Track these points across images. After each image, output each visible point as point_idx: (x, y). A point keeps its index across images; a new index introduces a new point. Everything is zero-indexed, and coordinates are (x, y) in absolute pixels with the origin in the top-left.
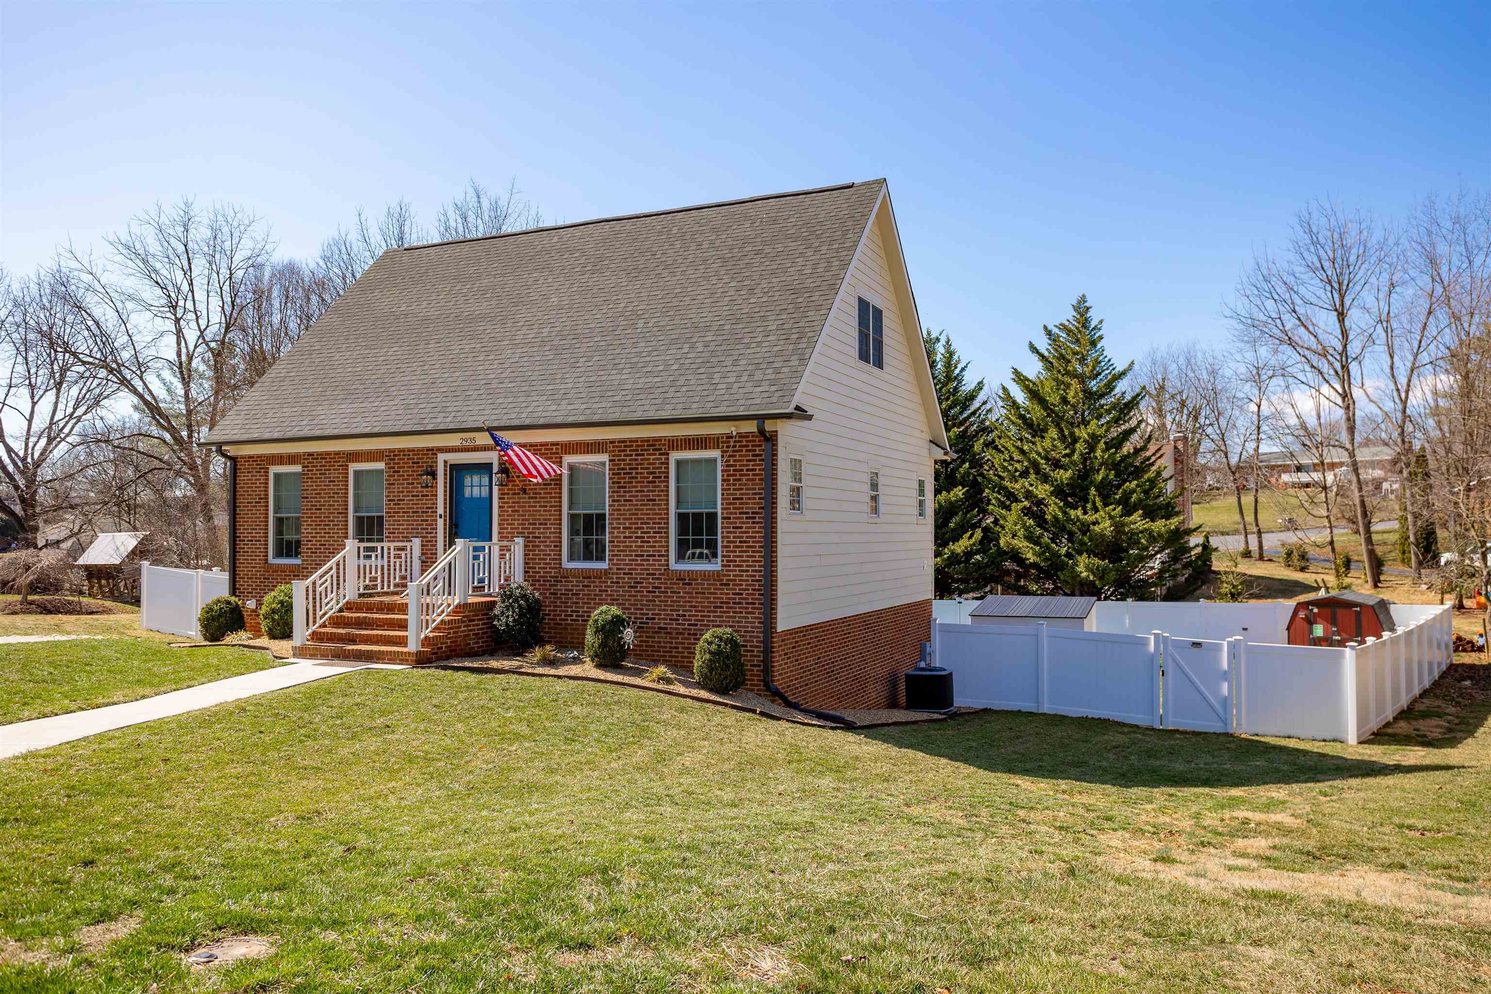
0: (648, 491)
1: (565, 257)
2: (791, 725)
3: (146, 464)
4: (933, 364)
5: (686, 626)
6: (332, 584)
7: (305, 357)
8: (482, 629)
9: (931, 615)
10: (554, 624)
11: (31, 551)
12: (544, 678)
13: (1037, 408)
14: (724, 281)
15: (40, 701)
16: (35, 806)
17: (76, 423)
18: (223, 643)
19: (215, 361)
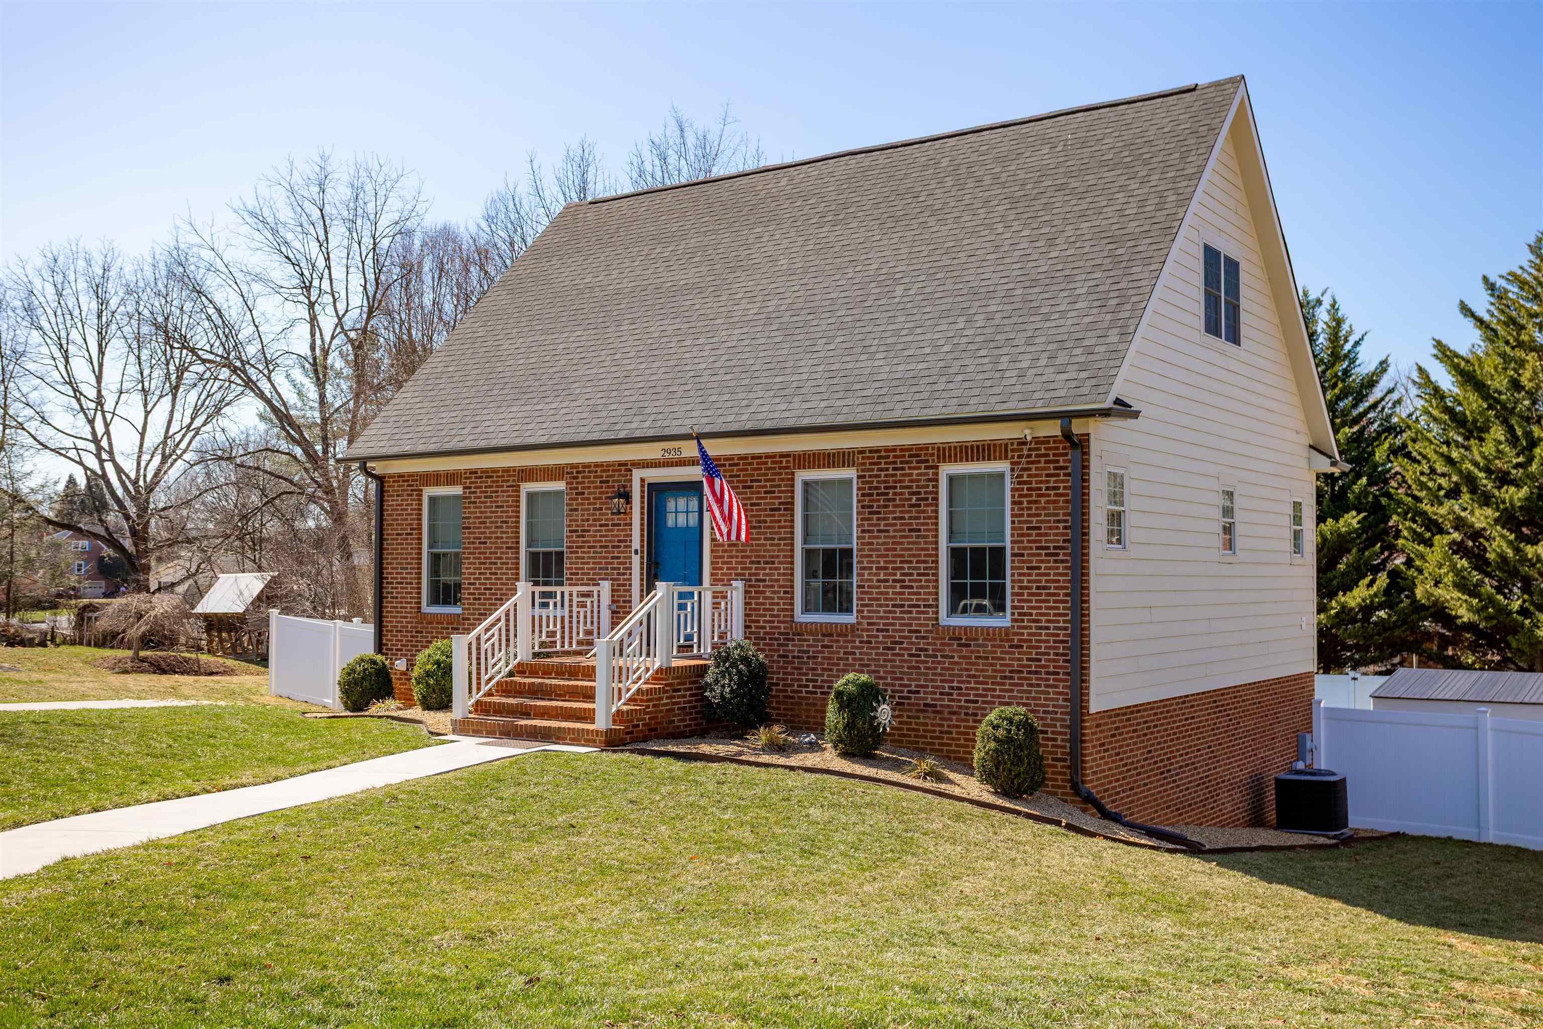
0: (910, 518)
1: (798, 204)
2: (1111, 844)
3: (274, 487)
4: (1312, 336)
5: (963, 703)
6: (500, 640)
7: (466, 346)
8: (689, 702)
9: (1312, 695)
10: (785, 697)
11: (143, 596)
12: (772, 770)
13: (1473, 396)
14: (1013, 229)
15: (159, 780)
16: (161, 907)
17: (194, 437)
18: (367, 713)
19: (356, 356)
